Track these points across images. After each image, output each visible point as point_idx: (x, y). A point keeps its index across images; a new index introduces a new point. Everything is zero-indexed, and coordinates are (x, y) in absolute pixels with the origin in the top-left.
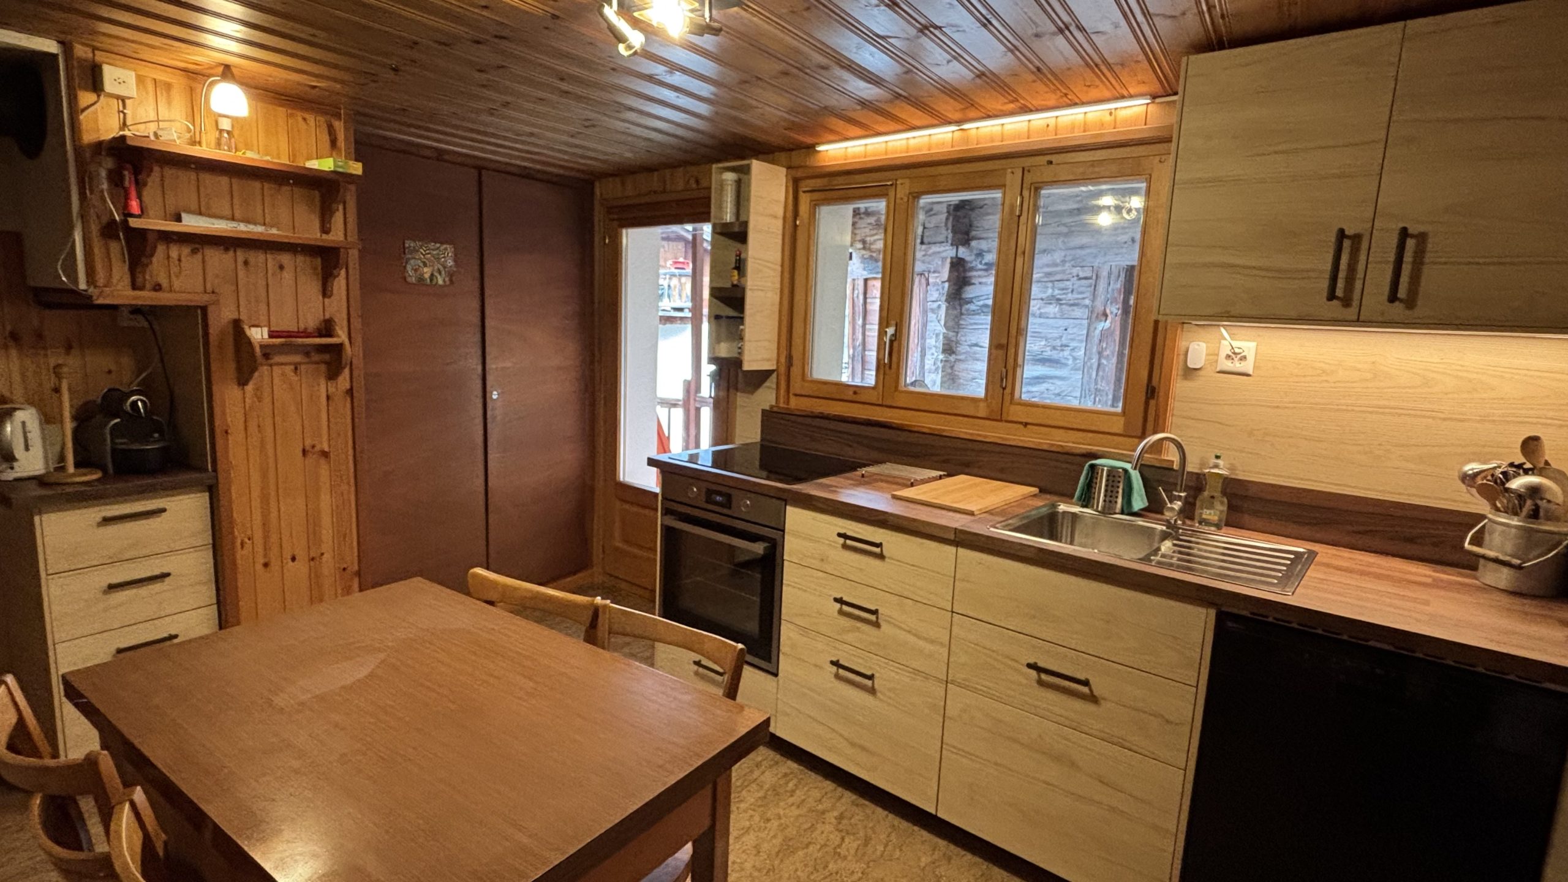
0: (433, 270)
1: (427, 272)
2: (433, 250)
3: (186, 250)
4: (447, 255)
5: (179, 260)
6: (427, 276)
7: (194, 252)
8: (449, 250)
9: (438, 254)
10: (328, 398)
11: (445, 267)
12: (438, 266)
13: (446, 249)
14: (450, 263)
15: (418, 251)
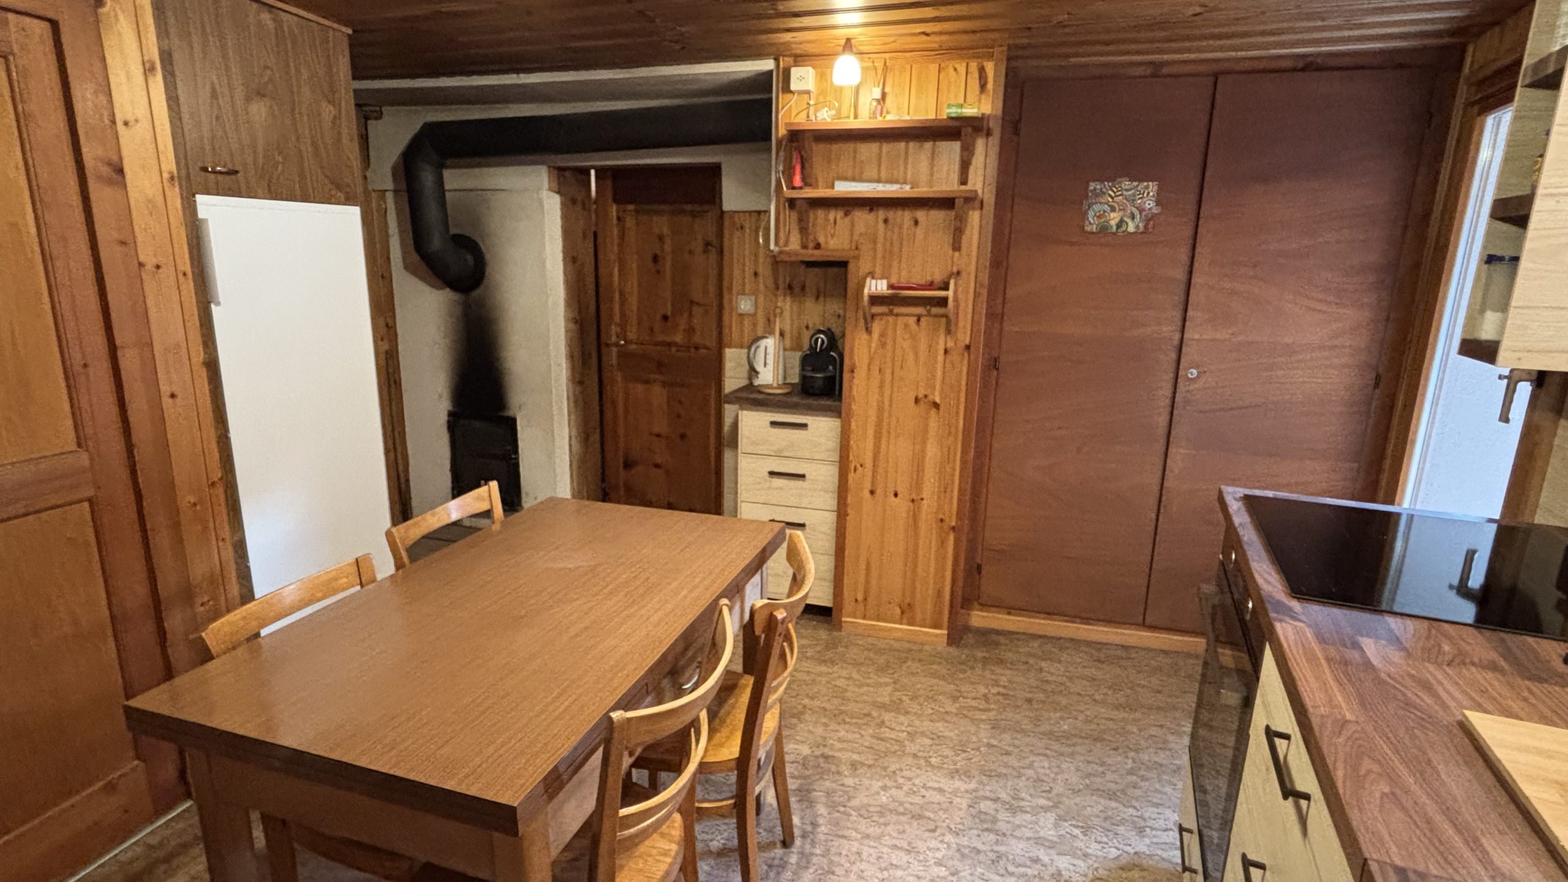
0: (1124, 215)
1: (1114, 218)
2: (1127, 190)
3: (840, 214)
4: (1147, 195)
5: (835, 222)
6: (1113, 223)
7: (846, 214)
8: (1152, 187)
9: (1134, 195)
10: (946, 351)
11: (1141, 210)
12: (1130, 209)
13: (1147, 187)
14: (1150, 205)
15: (1104, 193)
